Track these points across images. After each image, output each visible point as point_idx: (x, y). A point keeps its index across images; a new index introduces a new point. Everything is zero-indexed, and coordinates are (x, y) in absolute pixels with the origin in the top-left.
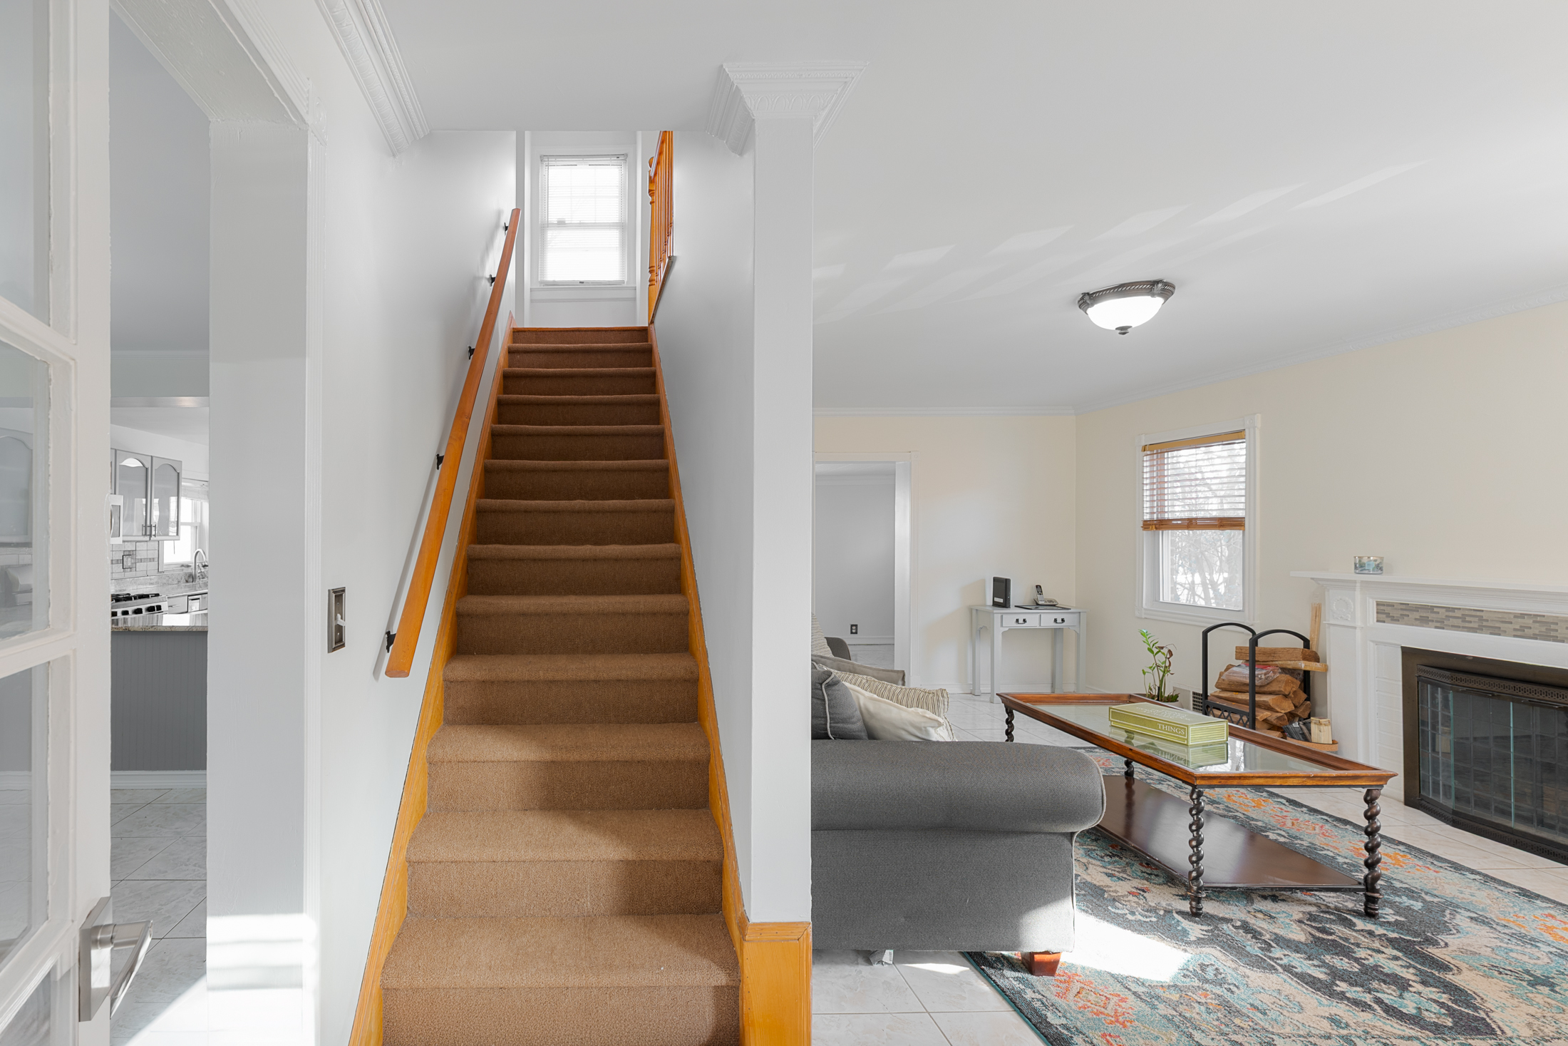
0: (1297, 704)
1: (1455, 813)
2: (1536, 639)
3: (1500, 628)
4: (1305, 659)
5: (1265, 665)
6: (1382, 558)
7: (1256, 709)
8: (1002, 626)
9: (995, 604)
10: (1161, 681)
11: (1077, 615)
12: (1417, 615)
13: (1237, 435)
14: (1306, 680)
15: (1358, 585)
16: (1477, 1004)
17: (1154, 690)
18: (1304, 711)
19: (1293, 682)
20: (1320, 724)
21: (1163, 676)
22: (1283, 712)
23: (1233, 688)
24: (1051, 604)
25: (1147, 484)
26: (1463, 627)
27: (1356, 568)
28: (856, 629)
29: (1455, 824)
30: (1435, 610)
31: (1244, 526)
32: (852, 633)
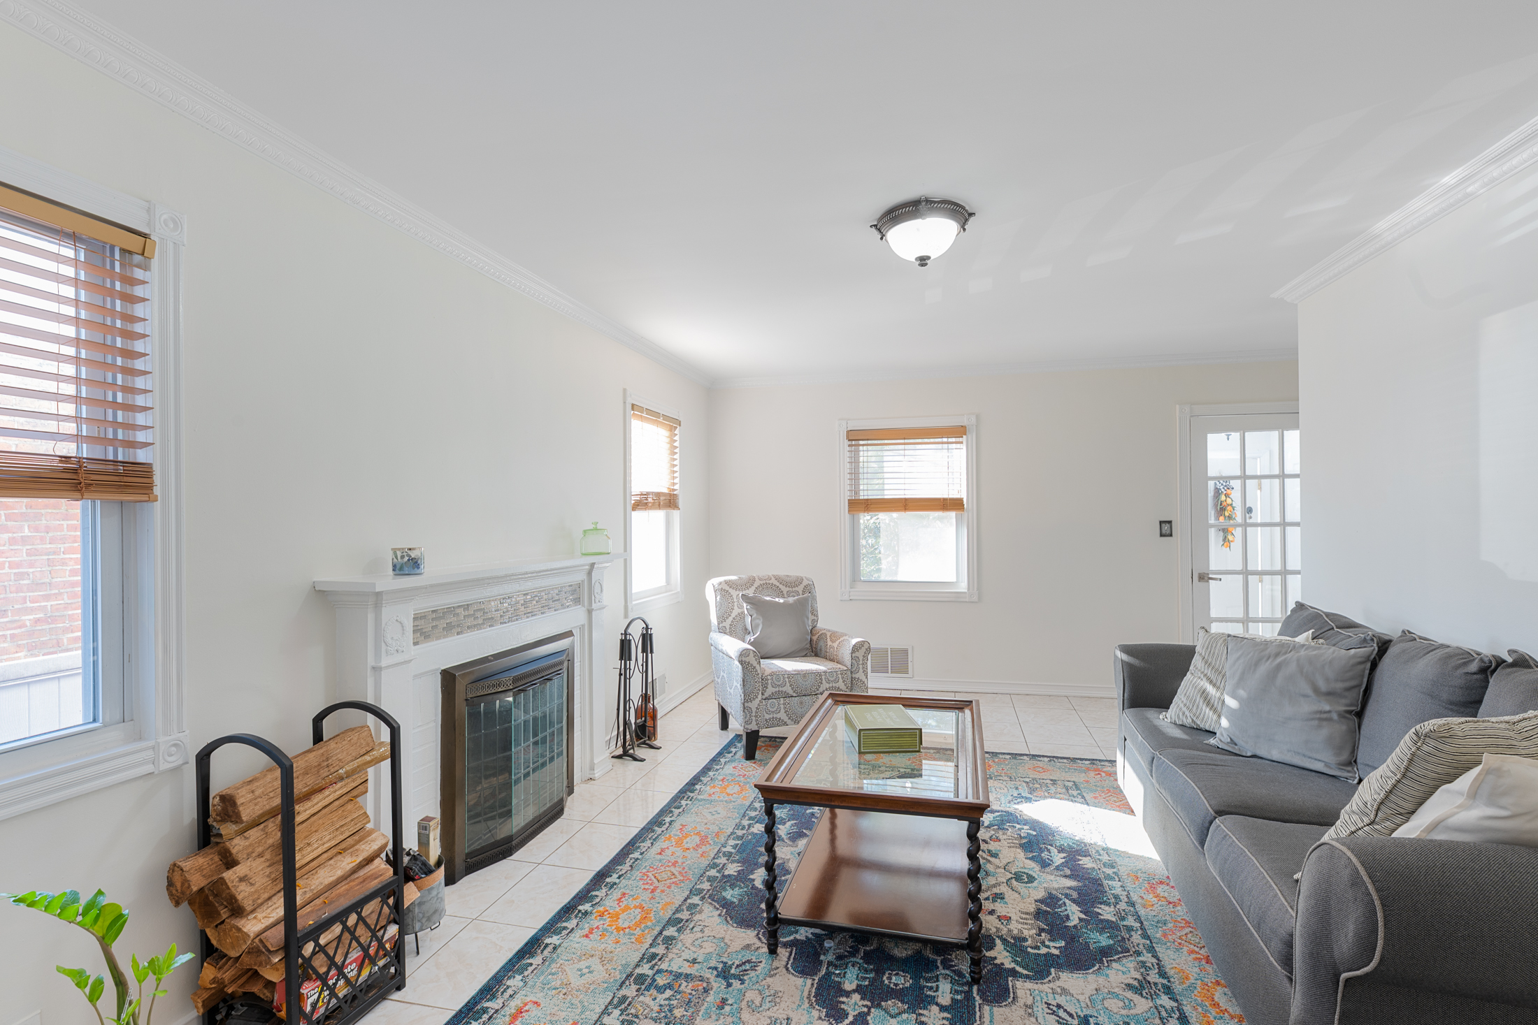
30: (457, 611)
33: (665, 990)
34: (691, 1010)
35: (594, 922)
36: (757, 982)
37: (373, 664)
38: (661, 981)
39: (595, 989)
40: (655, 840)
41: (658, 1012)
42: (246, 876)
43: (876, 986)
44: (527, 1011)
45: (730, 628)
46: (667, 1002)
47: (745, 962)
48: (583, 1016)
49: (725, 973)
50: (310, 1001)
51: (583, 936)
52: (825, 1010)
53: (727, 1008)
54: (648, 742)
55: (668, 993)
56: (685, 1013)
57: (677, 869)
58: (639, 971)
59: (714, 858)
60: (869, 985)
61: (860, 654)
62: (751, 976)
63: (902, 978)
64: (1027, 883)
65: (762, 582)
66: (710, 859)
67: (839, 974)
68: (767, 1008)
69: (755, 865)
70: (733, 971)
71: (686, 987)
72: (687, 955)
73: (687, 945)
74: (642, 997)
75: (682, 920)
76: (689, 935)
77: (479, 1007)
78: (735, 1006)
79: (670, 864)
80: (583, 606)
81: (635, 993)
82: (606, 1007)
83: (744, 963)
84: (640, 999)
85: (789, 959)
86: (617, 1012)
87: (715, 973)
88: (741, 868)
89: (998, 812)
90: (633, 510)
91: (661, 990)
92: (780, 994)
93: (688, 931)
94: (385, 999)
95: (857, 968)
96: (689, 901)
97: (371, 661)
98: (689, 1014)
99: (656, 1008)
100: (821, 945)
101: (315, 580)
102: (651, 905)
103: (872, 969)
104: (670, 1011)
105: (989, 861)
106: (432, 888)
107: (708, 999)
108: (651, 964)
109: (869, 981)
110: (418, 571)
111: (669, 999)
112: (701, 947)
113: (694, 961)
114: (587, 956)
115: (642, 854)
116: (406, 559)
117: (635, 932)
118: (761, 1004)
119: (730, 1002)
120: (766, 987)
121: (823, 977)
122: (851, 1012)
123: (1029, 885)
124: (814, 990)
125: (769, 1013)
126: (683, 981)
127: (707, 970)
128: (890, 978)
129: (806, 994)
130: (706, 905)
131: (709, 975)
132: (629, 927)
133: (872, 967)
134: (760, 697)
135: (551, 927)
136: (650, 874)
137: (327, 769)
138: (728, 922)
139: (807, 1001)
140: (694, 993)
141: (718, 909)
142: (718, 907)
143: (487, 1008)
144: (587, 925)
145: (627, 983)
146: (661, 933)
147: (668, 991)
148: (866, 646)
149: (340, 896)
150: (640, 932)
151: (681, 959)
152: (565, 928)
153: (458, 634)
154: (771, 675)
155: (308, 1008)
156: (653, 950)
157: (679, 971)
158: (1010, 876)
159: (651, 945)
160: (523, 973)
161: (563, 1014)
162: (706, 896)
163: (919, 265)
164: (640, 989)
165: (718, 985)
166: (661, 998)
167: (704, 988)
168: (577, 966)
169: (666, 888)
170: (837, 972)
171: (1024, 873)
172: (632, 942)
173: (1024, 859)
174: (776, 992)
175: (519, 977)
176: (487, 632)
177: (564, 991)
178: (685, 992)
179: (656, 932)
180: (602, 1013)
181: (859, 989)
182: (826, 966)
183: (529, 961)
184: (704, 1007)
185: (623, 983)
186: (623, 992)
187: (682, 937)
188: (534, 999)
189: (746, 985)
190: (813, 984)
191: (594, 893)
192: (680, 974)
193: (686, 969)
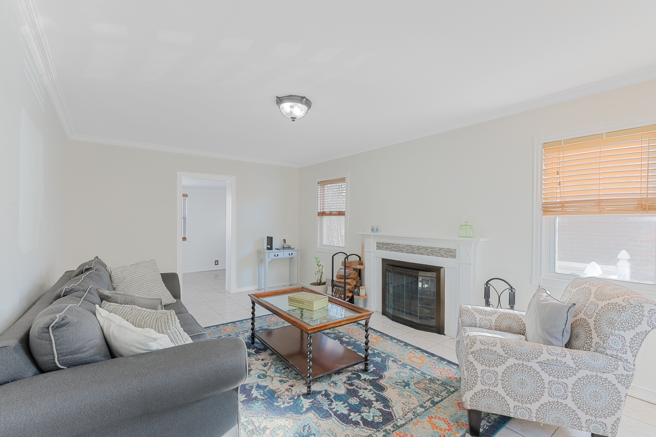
0: (357, 282)
1: (393, 316)
2: (410, 253)
3: (403, 250)
4: (359, 265)
5: (349, 267)
6: (378, 226)
7: (346, 285)
8: (269, 258)
9: (268, 249)
10: (321, 277)
11: (297, 252)
12: (385, 247)
13: (343, 180)
14: (360, 272)
15: (372, 236)
16: (390, 405)
17: (318, 281)
18: (359, 284)
19: (356, 274)
20: (362, 289)
21: (322, 275)
22: (353, 285)
23: (341, 277)
24: (289, 247)
25: (319, 198)
26: (396, 250)
27: (372, 230)
28: (218, 263)
29: (393, 320)
30: (390, 244)
31: (345, 215)
32: (216, 265)
64: (260, 375)
97: (366, 250)
116: (373, 228)
123: (258, 374)
153: (390, 251)
158: (267, 374)
171: (264, 378)
173: (268, 385)
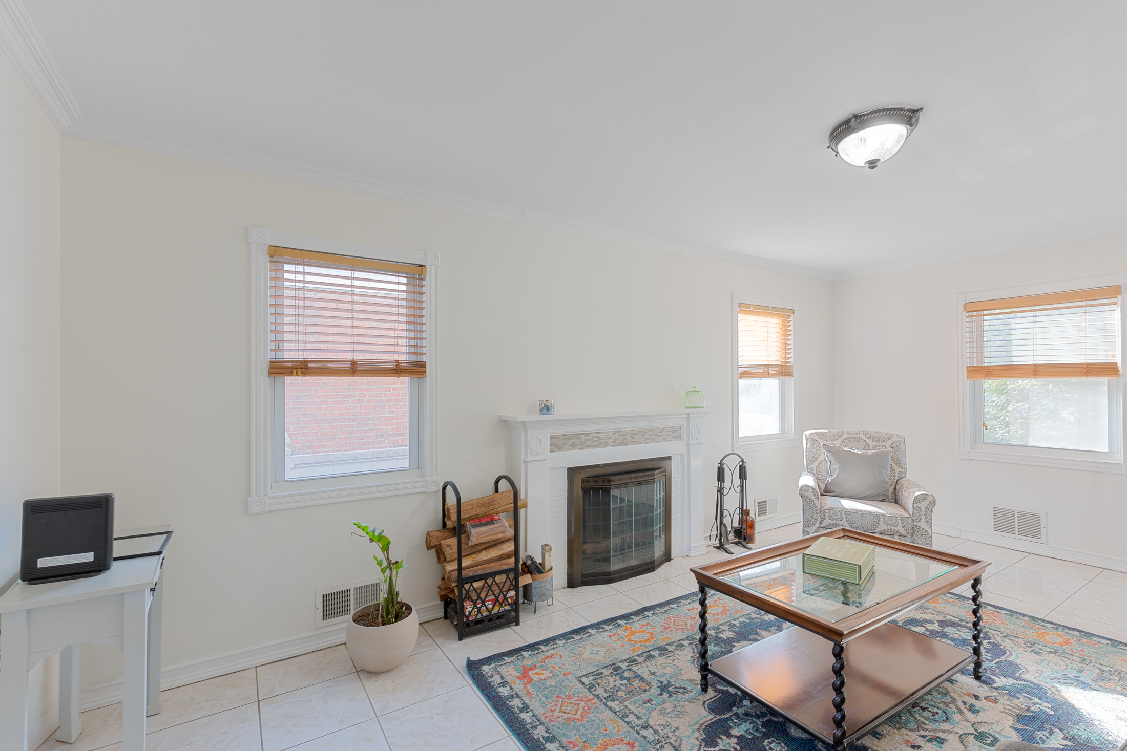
2: (619, 446)
3: (606, 442)
26: (592, 445)
30: (580, 436)
33: (625, 679)
34: (629, 696)
35: (620, 631)
36: (679, 701)
37: (524, 459)
38: (626, 674)
39: (592, 663)
40: (693, 601)
41: (611, 688)
42: (450, 545)
43: (755, 742)
44: (554, 657)
45: (817, 470)
46: (620, 686)
47: (682, 688)
48: (575, 672)
49: (664, 688)
50: (467, 610)
51: (609, 636)
52: (705, 736)
53: (648, 705)
54: (743, 543)
55: (625, 682)
56: (624, 695)
57: (692, 622)
58: (620, 664)
59: (721, 624)
60: (750, 739)
61: (923, 505)
62: (678, 696)
63: (780, 748)
65: (849, 436)
66: (718, 623)
67: (736, 723)
68: (670, 716)
69: (745, 638)
70: (670, 689)
71: (636, 684)
72: (652, 669)
73: (657, 664)
74: (610, 677)
75: (667, 650)
76: (664, 659)
77: (537, 646)
78: (654, 706)
79: (690, 618)
80: (684, 441)
81: (608, 674)
82: (590, 673)
83: (680, 688)
84: (608, 678)
85: (711, 699)
86: (592, 678)
87: (659, 684)
88: (733, 636)
89: (1024, 681)
90: (740, 378)
91: (622, 678)
92: (686, 714)
93: (665, 657)
94: (509, 627)
95: (752, 726)
96: (682, 642)
97: (523, 457)
98: (625, 697)
99: (612, 686)
100: (741, 701)
101: (501, 414)
102: (657, 635)
103: (762, 731)
104: (617, 691)
105: (961, 712)
106: (542, 581)
107: (642, 695)
108: (629, 664)
109: (753, 737)
110: (550, 412)
111: (622, 685)
112: (665, 668)
113: (653, 674)
114: (602, 646)
115: (678, 606)
116: (543, 405)
117: (636, 645)
118: (669, 713)
119: (652, 703)
120: (681, 706)
121: (723, 719)
122: (721, 746)
124: (709, 722)
125: (669, 720)
126: (637, 680)
127: (656, 681)
128: (770, 743)
129: (702, 722)
130: (690, 648)
131: (655, 684)
132: (635, 641)
133: (764, 730)
134: (817, 525)
135: (597, 626)
136: (673, 619)
137: (492, 506)
138: (693, 662)
139: (699, 725)
140: (638, 688)
141: (694, 653)
142: (696, 651)
143: (540, 648)
144: (615, 631)
145: (609, 667)
146: (649, 651)
147: (626, 681)
148: (930, 499)
149: (489, 567)
150: (639, 646)
151: (648, 669)
152: (603, 628)
153: (580, 449)
154: (829, 509)
155: (467, 613)
156: (637, 658)
157: (640, 674)
159: (638, 655)
160: (567, 640)
161: (567, 666)
162: (695, 643)
163: (869, 168)
164: (612, 673)
165: (655, 691)
166: (619, 682)
167: (646, 689)
168: (593, 648)
169: (675, 630)
170: (735, 721)
172: (630, 649)
174: (685, 712)
175: (564, 641)
176: (601, 450)
177: (578, 657)
178: (633, 686)
179: (647, 650)
180: (585, 675)
181: (740, 739)
182: (732, 714)
183: (574, 636)
184: (636, 698)
185: (607, 666)
186: (602, 670)
187: (659, 658)
188: (562, 654)
189: (671, 699)
190: (712, 719)
191: (633, 617)
192: (640, 676)
193: (646, 676)
